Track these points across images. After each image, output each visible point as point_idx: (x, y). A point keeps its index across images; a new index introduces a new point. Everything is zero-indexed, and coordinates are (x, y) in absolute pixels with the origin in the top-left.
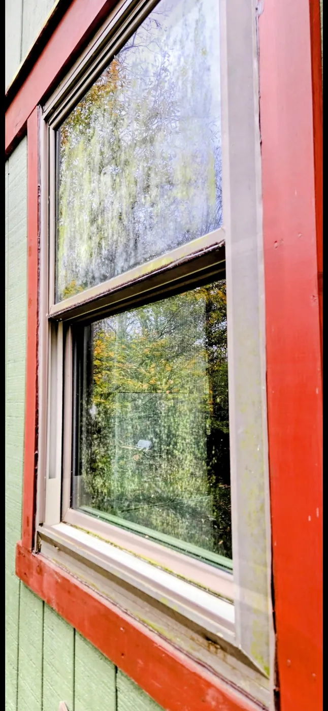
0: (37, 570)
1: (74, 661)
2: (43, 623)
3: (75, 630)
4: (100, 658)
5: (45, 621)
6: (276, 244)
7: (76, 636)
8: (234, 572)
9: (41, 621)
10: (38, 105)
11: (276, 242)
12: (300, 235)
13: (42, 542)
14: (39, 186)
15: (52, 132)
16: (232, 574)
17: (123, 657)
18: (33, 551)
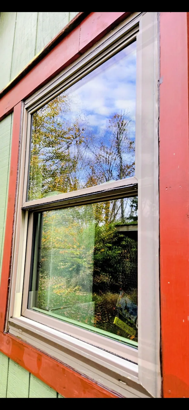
0: (7, 342)
1: (29, 391)
2: (8, 371)
3: (30, 373)
4: (47, 390)
5: (9, 369)
6: (167, 189)
7: (31, 378)
8: (138, 348)
9: (7, 370)
10: (21, 101)
11: (167, 188)
12: (181, 186)
13: (10, 327)
14: (20, 141)
15: (30, 116)
16: (137, 349)
17: (64, 389)
18: (4, 332)
